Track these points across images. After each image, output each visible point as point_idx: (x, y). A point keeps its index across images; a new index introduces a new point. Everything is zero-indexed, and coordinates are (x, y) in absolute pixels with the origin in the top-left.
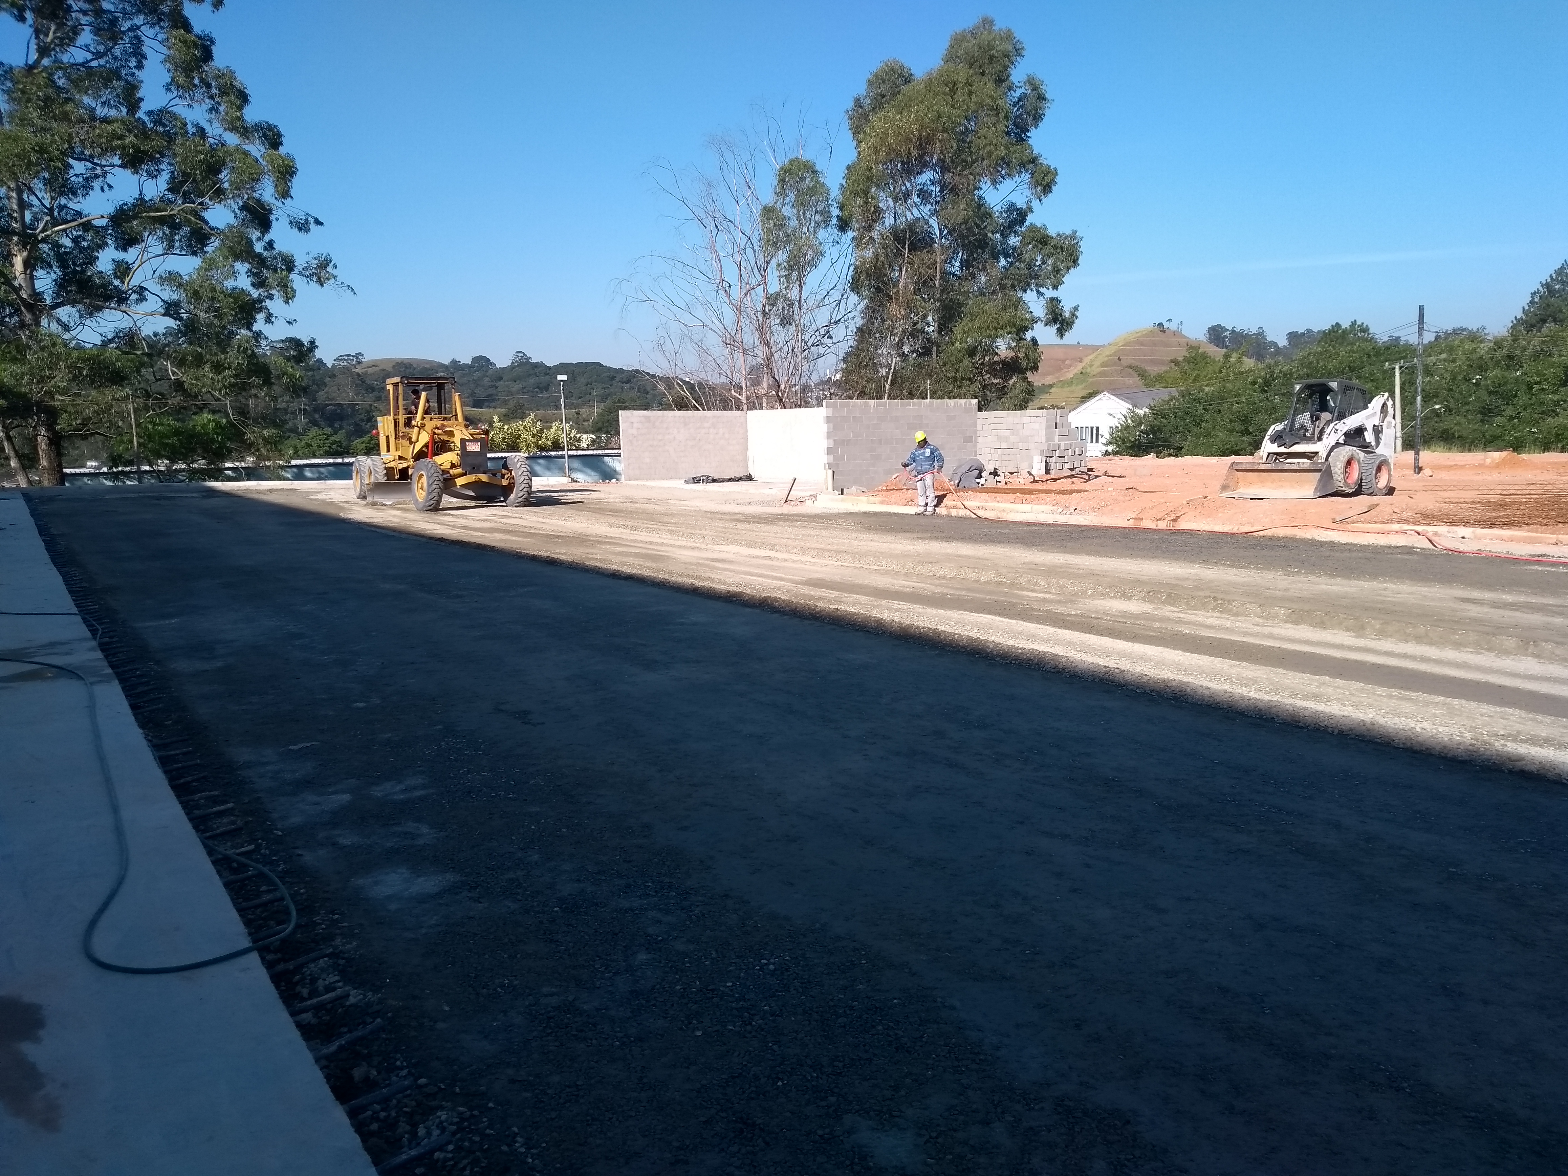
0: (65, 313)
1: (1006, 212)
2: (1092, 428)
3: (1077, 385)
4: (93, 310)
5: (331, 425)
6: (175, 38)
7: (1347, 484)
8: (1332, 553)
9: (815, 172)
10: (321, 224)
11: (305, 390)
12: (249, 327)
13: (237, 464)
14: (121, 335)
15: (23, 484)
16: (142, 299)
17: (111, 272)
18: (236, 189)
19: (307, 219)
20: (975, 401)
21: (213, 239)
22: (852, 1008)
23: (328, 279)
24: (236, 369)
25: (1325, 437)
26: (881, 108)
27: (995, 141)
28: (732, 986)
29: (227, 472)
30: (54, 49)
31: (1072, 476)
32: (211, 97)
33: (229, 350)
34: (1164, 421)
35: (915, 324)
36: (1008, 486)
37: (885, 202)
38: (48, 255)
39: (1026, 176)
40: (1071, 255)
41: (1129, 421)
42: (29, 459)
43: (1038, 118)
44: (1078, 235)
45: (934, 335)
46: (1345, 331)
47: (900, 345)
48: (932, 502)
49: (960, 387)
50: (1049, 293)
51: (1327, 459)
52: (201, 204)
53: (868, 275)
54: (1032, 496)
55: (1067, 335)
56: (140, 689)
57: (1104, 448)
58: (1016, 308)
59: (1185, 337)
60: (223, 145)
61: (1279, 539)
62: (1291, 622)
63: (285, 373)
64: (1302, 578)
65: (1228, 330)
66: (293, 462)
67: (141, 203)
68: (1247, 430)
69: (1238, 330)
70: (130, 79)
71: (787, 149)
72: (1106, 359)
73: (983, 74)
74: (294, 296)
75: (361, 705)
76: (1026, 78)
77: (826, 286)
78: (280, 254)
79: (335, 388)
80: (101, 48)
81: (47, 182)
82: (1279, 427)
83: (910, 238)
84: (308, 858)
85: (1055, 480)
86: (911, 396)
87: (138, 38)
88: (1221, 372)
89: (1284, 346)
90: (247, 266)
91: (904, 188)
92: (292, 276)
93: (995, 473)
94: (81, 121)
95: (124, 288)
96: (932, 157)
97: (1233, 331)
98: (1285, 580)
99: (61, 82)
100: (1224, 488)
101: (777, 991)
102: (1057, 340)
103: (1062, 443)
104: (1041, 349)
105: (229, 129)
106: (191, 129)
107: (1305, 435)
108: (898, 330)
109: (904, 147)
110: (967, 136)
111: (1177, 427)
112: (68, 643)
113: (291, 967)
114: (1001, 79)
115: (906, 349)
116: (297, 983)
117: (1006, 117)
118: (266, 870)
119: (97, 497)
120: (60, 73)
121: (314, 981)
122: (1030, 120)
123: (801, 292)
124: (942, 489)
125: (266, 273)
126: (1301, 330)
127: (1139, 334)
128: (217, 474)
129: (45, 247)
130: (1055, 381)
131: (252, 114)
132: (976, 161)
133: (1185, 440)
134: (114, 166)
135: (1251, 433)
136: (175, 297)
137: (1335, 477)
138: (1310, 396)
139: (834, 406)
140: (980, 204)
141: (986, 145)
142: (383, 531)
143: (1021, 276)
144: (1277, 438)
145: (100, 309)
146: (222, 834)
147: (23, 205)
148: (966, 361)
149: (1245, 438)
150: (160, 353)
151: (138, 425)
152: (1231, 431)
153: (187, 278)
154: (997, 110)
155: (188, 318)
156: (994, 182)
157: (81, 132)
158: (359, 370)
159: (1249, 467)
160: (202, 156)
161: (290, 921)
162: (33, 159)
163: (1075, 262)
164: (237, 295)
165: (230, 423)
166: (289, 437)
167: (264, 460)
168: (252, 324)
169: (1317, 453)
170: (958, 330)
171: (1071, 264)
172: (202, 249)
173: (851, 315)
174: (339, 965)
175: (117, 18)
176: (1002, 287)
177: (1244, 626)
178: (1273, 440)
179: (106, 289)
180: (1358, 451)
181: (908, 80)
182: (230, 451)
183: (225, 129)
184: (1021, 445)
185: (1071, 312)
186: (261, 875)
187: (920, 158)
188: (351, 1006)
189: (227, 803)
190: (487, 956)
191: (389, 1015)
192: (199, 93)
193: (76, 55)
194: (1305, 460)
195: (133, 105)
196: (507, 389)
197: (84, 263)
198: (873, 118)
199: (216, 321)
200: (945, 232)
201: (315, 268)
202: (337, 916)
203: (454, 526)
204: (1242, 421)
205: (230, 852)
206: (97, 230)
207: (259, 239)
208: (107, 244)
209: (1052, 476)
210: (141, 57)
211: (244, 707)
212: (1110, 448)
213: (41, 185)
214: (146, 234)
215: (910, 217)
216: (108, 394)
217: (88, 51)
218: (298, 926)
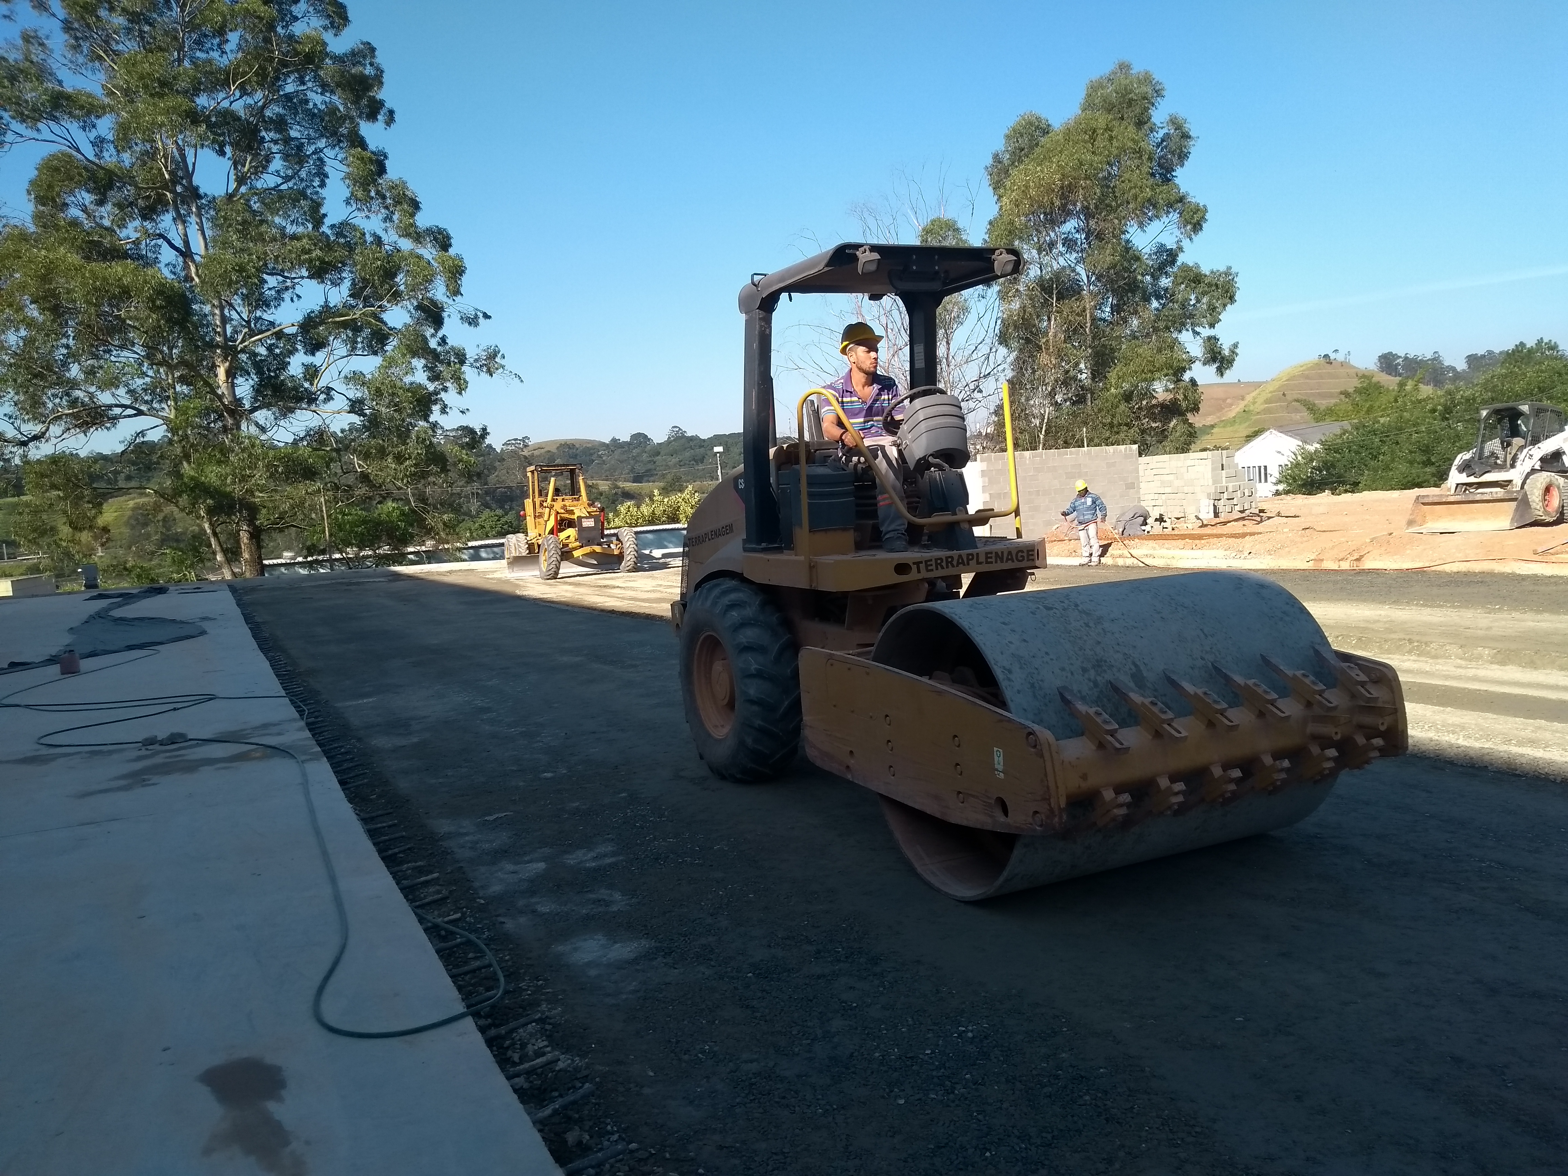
0: (262, 416)
1: (1155, 254)
2: (1260, 467)
3: (1240, 424)
4: (286, 412)
5: (502, 507)
6: (354, 157)
7: (1546, 513)
8: (1537, 588)
9: (957, 230)
10: (489, 317)
11: (479, 475)
12: (426, 418)
13: (418, 548)
14: (312, 433)
15: (228, 576)
16: (329, 398)
17: (302, 375)
18: (411, 291)
19: (476, 314)
20: (1135, 447)
21: (392, 338)
22: (1057, 1077)
23: (497, 369)
24: (416, 459)
25: (1518, 464)
26: (1021, 161)
27: (1140, 184)
28: (931, 1053)
29: (410, 556)
30: (250, 177)
31: (1243, 519)
32: (387, 208)
33: (408, 441)
34: (1338, 456)
35: (1067, 372)
36: (1176, 532)
37: (1029, 253)
38: (246, 363)
39: (1174, 216)
40: (1227, 292)
41: (1300, 458)
42: (233, 553)
43: (1183, 156)
44: (1233, 270)
45: (1087, 382)
46: (1530, 351)
47: (1052, 394)
48: (1096, 551)
49: (1118, 433)
50: (1206, 332)
51: (1522, 487)
52: (380, 307)
53: (1016, 327)
54: (1203, 541)
55: (1228, 373)
56: (345, 766)
57: (1274, 488)
58: (1172, 348)
59: (1355, 367)
60: (398, 251)
61: (1475, 574)
62: (1497, 663)
63: (460, 461)
64: (1505, 615)
65: (1400, 357)
66: (470, 544)
67: (327, 310)
68: (1429, 460)
69: (1411, 356)
70: (315, 197)
71: (929, 210)
72: (1270, 395)
73: (1122, 118)
74: (467, 387)
75: (549, 775)
76: (1168, 118)
77: (974, 341)
78: (453, 348)
79: (504, 471)
80: (290, 172)
81: (245, 298)
82: (1466, 456)
83: (1057, 288)
84: (510, 925)
85: (1225, 523)
86: (1067, 444)
87: (321, 159)
88: (1396, 401)
89: (1464, 370)
90: (423, 361)
91: (1048, 238)
92: (464, 368)
93: (1161, 519)
94: (274, 239)
95: (314, 389)
96: (1075, 205)
97: (1406, 358)
98: (1486, 617)
99: (256, 207)
100: (1411, 523)
101: (977, 1059)
102: (1217, 380)
103: (1230, 485)
104: (1200, 390)
105: (403, 236)
106: (369, 239)
107: (1496, 463)
108: (1050, 379)
109: (1046, 198)
110: (1110, 181)
111: (1352, 461)
112: (279, 724)
113: (503, 1032)
114: (1142, 121)
115: (1059, 398)
116: (508, 1048)
117: (1150, 159)
118: (473, 937)
119: (296, 584)
120: (256, 198)
121: (523, 1046)
122: (1175, 160)
123: (949, 349)
124: (1106, 538)
125: (441, 368)
126: (1481, 352)
127: (1304, 368)
128: (401, 559)
129: (244, 357)
130: (1216, 421)
131: (423, 220)
132: (1121, 204)
133: (1362, 475)
134: (302, 277)
135: (1433, 464)
136: (359, 395)
137: (1533, 505)
138: (1500, 421)
139: (988, 460)
140: (1127, 248)
141: (1131, 188)
142: (557, 606)
143: (1175, 316)
144: (1465, 468)
145: (292, 410)
146: (429, 904)
147: (225, 320)
148: (1123, 407)
149: (1428, 470)
150: (347, 448)
151: (329, 516)
152: (1411, 463)
153: (370, 376)
154: (1139, 152)
155: (371, 414)
156: (1141, 225)
157: (272, 249)
158: (526, 453)
159: (1436, 500)
160: (379, 263)
161: (498, 987)
162: (234, 278)
163: (1232, 299)
164: (414, 389)
165: (413, 511)
166: (464, 520)
167: (443, 543)
168: (429, 416)
169: (1511, 481)
170: (1113, 375)
171: (1228, 300)
172: (382, 348)
173: (1000, 368)
174: (546, 1030)
175: (303, 144)
176: (1156, 330)
177: (1445, 668)
178: (1461, 469)
179: (297, 392)
180: (1559, 477)
181: (1046, 131)
182: (412, 536)
183: (400, 236)
184: (1186, 490)
185: (1230, 349)
186: (469, 942)
187: (1063, 207)
188: (560, 1070)
189: (432, 872)
190: (686, 1022)
191: (597, 1079)
192: (375, 204)
193: (268, 180)
194: (1498, 489)
195: (318, 220)
196: (664, 463)
197: (278, 369)
198: (1013, 172)
199: (396, 415)
200: (1093, 278)
201: (485, 360)
202: (541, 982)
203: (623, 598)
204: (1424, 451)
205: (439, 920)
206: (291, 338)
207: (433, 336)
208: (297, 350)
209: (1221, 520)
210: (323, 176)
211: (440, 780)
212: (1281, 487)
213: (239, 301)
214: (331, 338)
215: (1056, 266)
216: (302, 489)
217: (279, 176)
218: (506, 992)
